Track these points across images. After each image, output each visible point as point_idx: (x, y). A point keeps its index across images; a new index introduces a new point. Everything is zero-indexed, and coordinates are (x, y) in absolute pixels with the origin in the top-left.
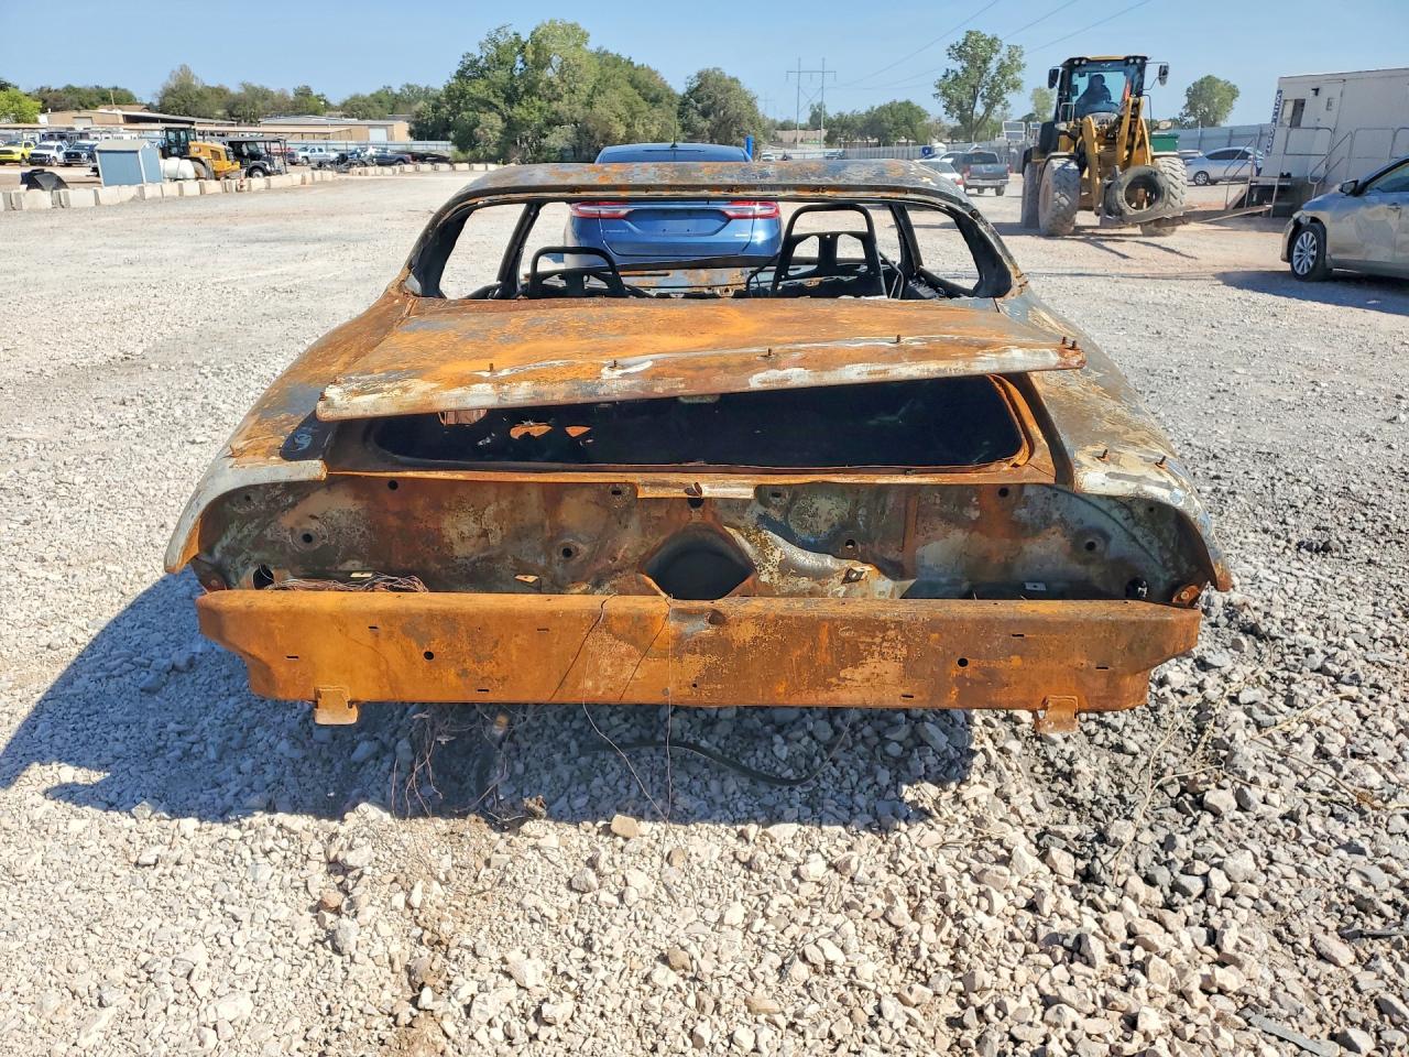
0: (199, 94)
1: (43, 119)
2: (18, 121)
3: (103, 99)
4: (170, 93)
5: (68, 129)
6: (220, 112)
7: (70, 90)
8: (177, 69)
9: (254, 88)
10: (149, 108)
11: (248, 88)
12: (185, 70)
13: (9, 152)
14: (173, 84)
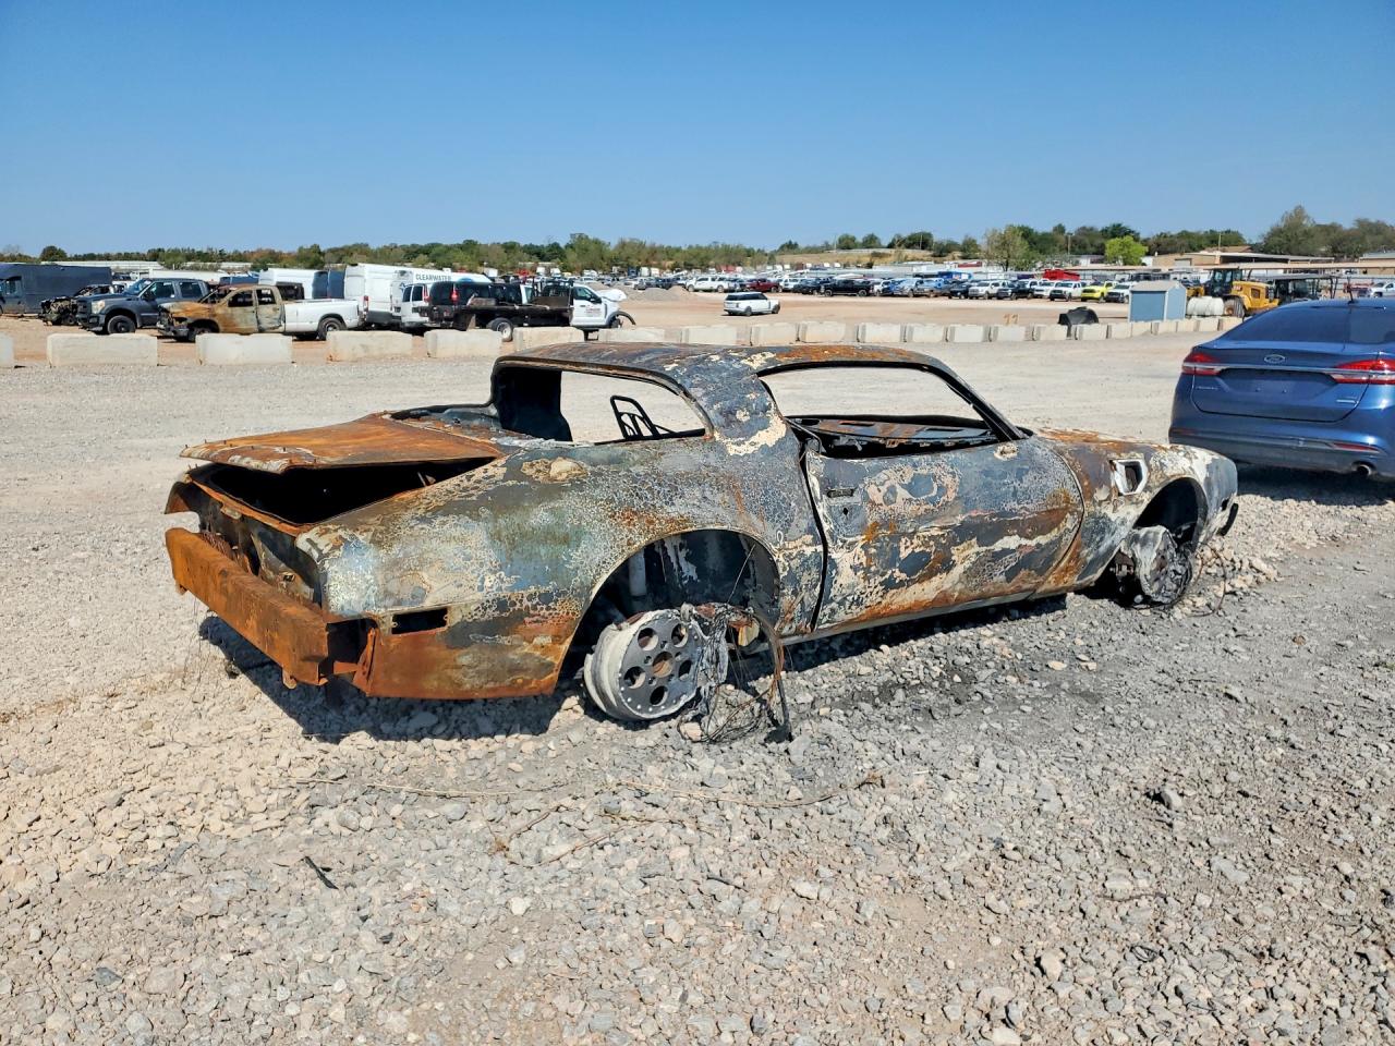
0: (1306, 233)
1: (1148, 260)
2: (1125, 264)
3: (1212, 242)
4: (1277, 232)
5: (1155, 270)
6: (1323, 250)
7: (1184, 235)
8: (1291, 209)
9: (1370, 224)
10: (1253, 248)
11: (1361, 223)
12: (1299, 212)
13: (1092, 291)
14: (1282, 225)
